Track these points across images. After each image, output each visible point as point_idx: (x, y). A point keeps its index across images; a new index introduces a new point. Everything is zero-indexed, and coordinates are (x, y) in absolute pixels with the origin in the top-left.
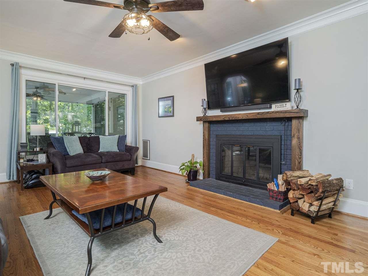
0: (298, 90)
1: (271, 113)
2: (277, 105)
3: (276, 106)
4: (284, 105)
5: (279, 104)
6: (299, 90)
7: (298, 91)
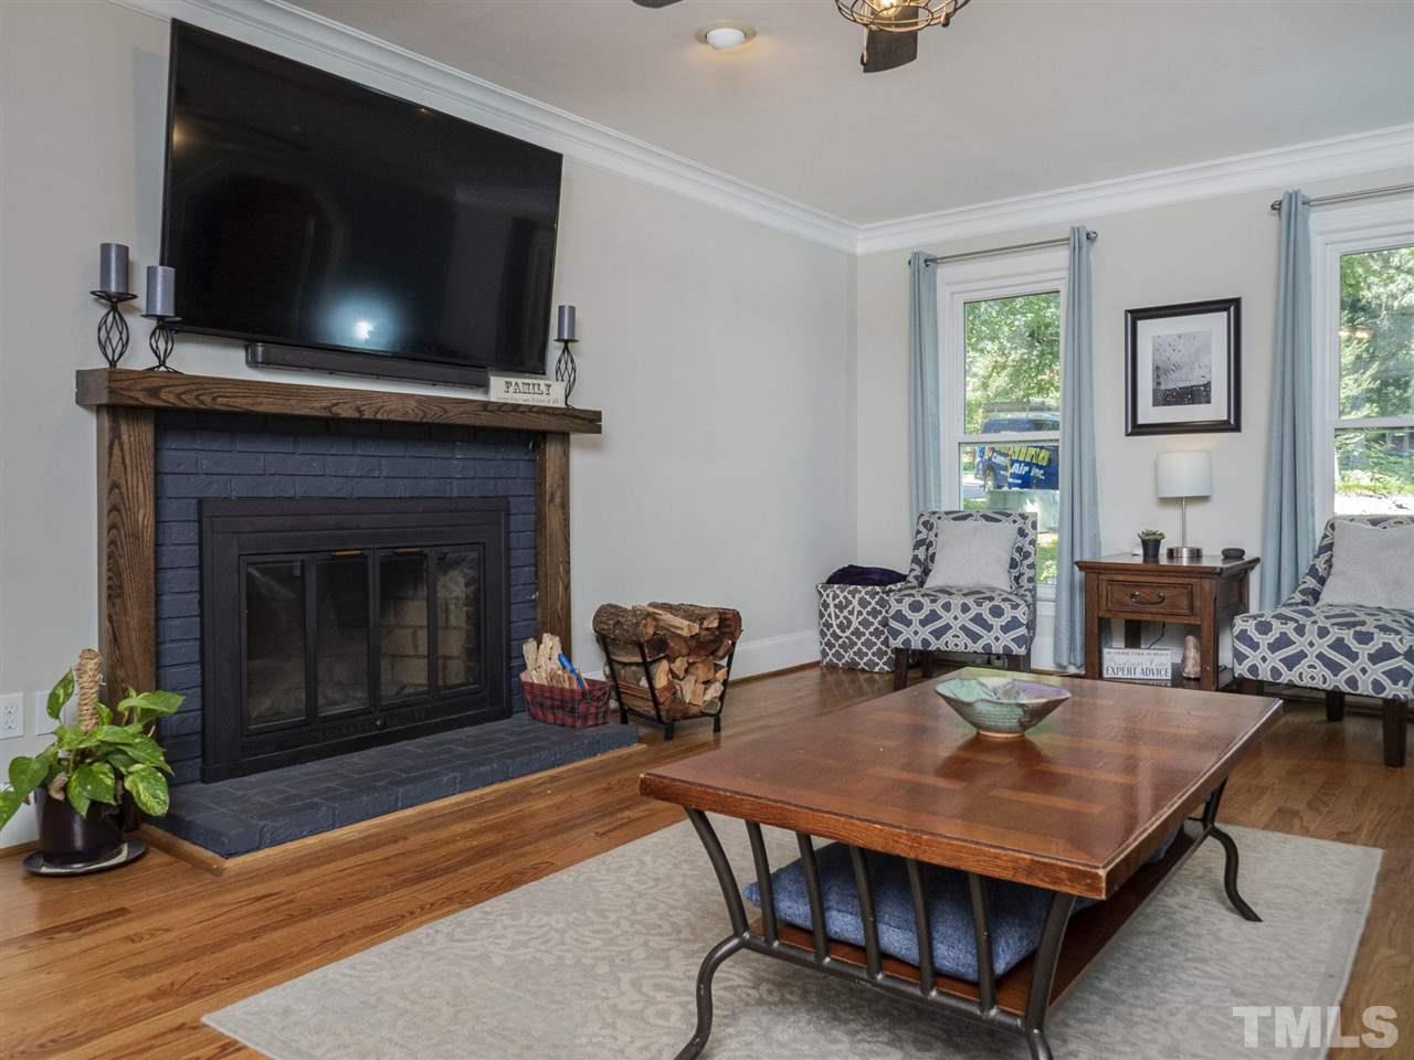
0: (566, 342)
1: (523, 412)
2: (513, 380)
3: (507, 383)
4: (543, 388)
5: (520, 381)
6: (570, 345)
7: (566, 348)
